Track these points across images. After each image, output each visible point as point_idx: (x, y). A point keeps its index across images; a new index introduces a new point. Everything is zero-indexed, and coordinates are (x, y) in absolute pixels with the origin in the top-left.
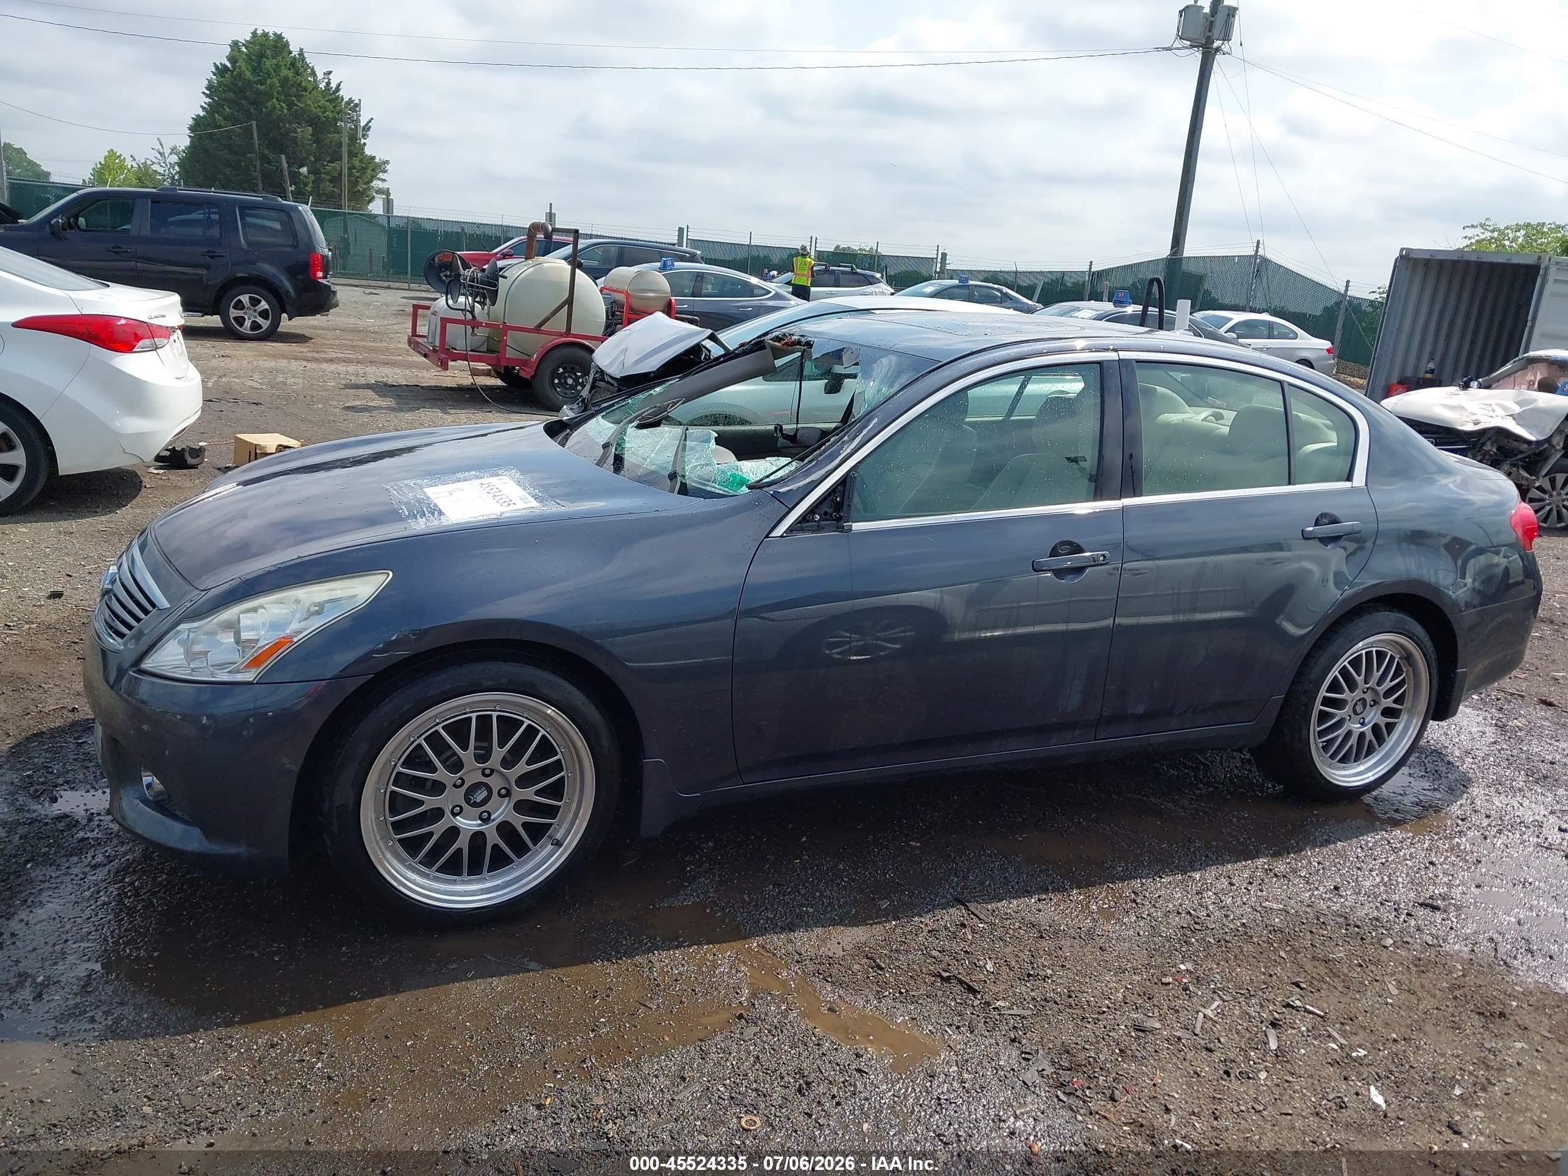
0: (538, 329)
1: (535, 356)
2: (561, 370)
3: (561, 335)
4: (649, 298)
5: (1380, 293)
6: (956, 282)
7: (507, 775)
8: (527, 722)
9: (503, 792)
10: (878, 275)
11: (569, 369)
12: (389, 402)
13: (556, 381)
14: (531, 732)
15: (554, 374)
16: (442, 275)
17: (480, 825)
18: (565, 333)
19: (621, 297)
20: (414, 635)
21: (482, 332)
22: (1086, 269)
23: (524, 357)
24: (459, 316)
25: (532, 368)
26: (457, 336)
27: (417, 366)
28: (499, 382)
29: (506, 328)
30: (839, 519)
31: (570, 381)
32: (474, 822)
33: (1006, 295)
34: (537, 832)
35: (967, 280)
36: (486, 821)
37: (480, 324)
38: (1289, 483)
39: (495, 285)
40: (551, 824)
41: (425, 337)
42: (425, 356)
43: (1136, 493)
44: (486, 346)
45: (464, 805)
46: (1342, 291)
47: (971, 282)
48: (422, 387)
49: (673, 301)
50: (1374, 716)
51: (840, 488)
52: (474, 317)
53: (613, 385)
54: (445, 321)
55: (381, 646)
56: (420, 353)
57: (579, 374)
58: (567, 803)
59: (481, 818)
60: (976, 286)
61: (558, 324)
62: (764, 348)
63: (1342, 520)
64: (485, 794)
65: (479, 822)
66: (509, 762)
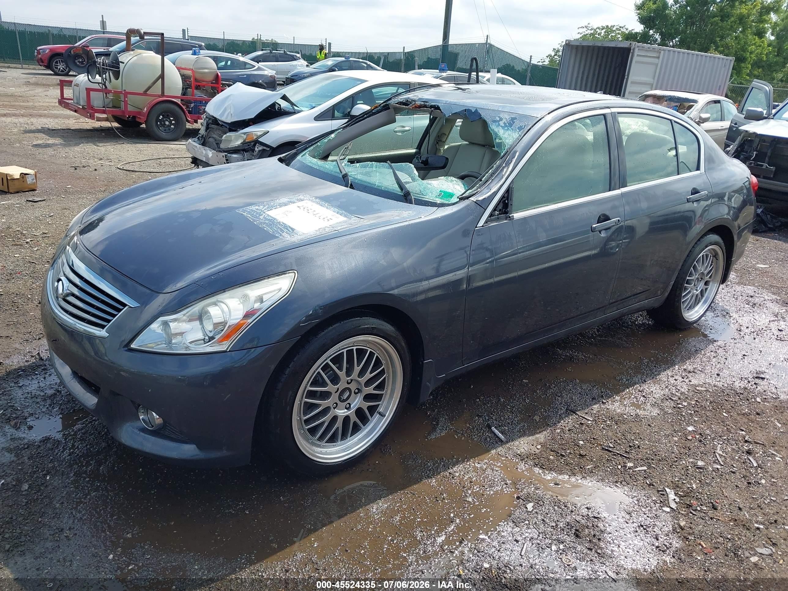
0: (145, 93)
1: (145, 109)
2: (161, 117)
3: (159, 96)
4: (205, 73)
5: (542, 62)
6: (343, 59)
7: (360, 381)
8: (369, 350)
9: (356, 391)
10: (298, 55)
11: (166, 116)
12: (58, 141)
13: (159, 123)
14: (372, 354)
15: (157, 120)
16: (76, 61)
17: (347, 412)
18: (161, 95)
19: (189, 73)
20: (321, 309)
21: (110, 96)
22: (402, 51)
23: (140, 110)
24: (96, 86)
25: (144, 116)
26: (97, 100)
27: (68, 117)
28: (116, 125)
29: (126, 94)
30: (506, 213)
31: (167, 123)
32: (343, 411)
33: (369, 65)
34: (372, 410)
35: (349, 57)
36: (348, 409)
37: (110, 92)
38: (678, 174)
39: (119, 68)
40: (379, 405)
41: (72, 99)
42: (76, 111)
43: (625, 186)
44: (111, 103)
45: (338, 402)
46: (528, 60)
47: (351, 59)
48: (72, 130)
49: (219, 74)
50: (701, 285)
51: (506, 195)
52: (106, 87)
53: (227, 127)
54: (89, 90)
55: (304, 318)
56: (72, 110)
57: (172, 119)
58: (386, 392)
59: (346, 408)
60: (354, 61)
61: (157, 90)
62: (389, 108)
63: (700, 191)
64: (348, 393)
65: (346, 410)
66: (362, 373)
